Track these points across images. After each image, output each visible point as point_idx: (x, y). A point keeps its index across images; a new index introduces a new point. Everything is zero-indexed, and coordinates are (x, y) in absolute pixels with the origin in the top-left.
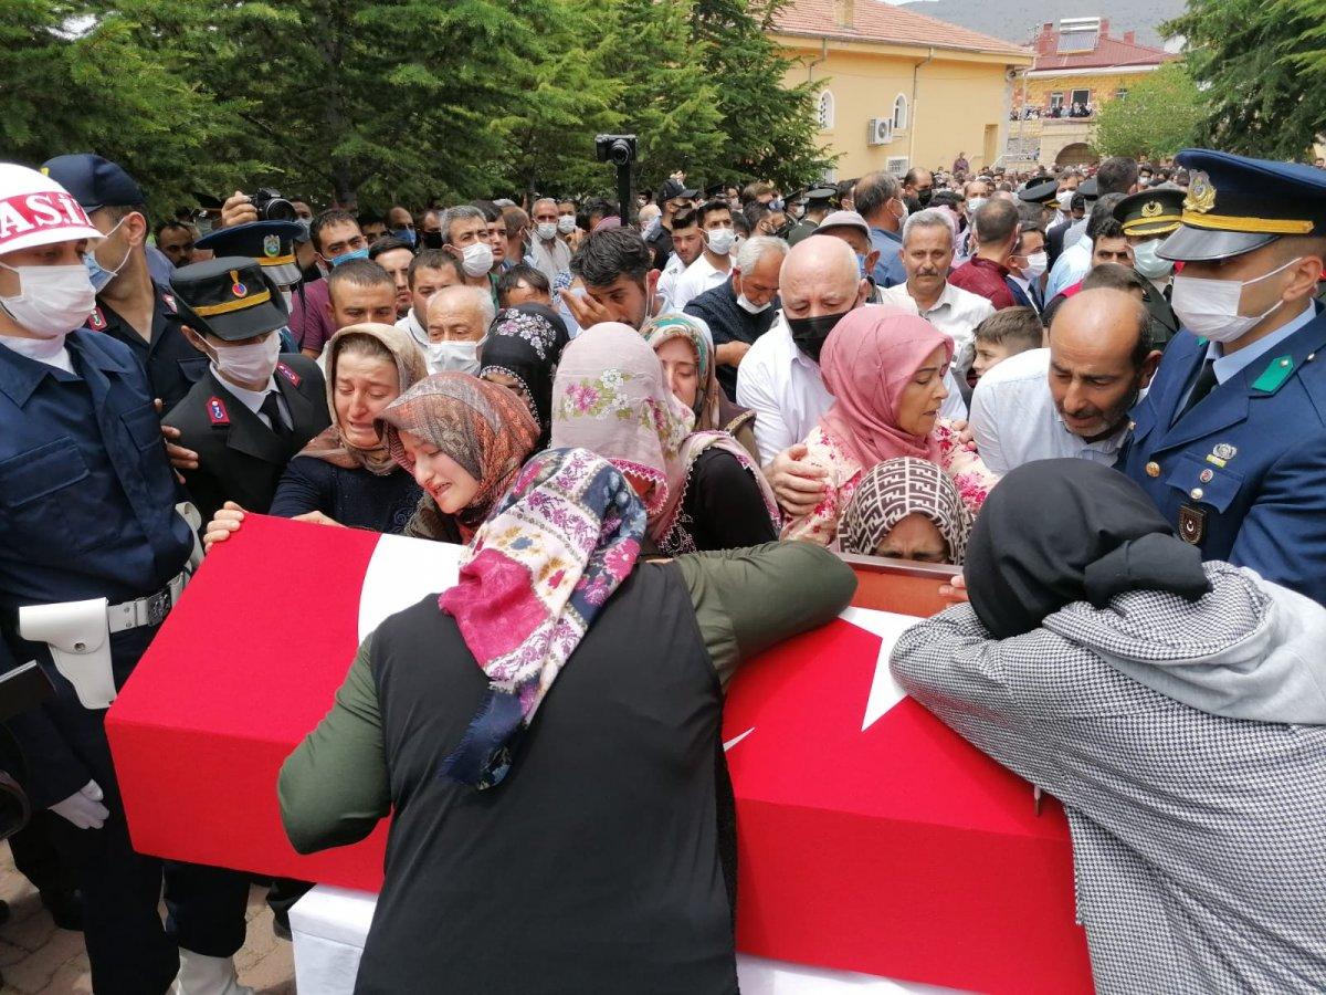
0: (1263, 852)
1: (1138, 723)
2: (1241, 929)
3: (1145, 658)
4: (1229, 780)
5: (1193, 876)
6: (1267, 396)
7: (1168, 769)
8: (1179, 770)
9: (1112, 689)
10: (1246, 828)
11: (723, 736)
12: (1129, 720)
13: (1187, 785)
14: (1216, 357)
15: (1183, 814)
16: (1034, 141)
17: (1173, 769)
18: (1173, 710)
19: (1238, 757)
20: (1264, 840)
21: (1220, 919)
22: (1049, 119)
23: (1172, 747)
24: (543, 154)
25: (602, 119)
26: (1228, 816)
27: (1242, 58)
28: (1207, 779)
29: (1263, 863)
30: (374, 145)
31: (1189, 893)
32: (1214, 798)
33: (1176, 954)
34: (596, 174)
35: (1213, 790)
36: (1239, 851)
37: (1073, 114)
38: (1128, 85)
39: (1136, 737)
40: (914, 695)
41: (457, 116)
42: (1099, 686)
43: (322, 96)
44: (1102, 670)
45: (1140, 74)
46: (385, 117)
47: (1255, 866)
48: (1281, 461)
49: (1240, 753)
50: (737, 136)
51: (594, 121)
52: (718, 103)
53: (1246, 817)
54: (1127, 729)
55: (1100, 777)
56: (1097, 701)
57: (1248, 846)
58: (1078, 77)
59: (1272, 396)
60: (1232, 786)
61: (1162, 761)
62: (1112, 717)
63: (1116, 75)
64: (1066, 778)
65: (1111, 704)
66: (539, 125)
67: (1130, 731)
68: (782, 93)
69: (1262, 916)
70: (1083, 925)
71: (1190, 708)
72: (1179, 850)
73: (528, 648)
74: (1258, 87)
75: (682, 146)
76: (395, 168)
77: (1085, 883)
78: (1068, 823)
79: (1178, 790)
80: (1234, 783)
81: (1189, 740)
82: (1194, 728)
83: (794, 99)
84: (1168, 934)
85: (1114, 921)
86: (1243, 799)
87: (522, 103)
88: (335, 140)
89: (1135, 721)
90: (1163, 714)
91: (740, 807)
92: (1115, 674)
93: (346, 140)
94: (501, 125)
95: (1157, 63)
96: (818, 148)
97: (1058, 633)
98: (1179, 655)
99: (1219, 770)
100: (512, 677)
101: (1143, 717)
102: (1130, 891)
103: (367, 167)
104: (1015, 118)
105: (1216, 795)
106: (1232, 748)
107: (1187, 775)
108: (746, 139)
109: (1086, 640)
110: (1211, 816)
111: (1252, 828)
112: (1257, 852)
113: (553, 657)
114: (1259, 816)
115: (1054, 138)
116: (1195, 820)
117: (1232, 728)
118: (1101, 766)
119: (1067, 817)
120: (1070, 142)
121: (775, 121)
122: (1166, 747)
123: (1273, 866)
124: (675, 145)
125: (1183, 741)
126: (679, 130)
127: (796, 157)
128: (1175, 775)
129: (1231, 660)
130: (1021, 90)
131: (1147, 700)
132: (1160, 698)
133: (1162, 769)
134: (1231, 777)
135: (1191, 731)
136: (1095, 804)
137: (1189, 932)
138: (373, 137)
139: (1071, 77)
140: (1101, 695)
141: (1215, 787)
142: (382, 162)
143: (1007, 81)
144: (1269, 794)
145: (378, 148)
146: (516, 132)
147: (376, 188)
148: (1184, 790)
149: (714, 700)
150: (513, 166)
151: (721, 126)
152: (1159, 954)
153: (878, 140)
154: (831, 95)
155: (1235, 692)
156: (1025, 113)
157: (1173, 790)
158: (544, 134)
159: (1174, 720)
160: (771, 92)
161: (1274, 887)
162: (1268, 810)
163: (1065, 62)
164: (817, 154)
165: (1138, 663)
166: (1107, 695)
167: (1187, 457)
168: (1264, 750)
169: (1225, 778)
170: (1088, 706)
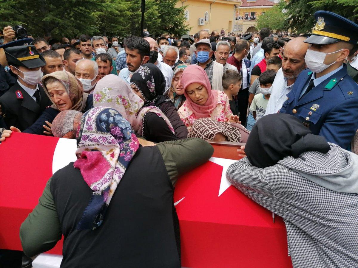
0: (351, 234)
1: (311, 194)
2: (344, 257)
3: (316, 174)
4: (340, 212)
5: (328, 241)
6: (329, 90)
7: (321, 209)
8: (325, 209)
9: (303, 184)
10: (346, 227)
11: (174, 201)
12: (309, 193)
13: (327, 214)
14: (314, 78)
15: (325, 223)
16: (241, 26)
17: (323, 209)
18: (322, 190)
19: (343, 204)
20: (351, 230)
21: (336, 254)
22: (245, 20)
23: (322, 202)
24: (108, 24)
25: (125, 13)
26: (340, 223)
27: (296, 3)
28: (333, 212)
29: (351, 237)
30: (56, 18)
31: (326, 246)
32: (335, 218)
33: (321, 265)
34: (123, 30)
35: (335, 215)
36: (343, 234)
37: (251, 19)
38: (265, 11)
39: (311, 199)
40: (234, 185)
41: (81, 10)
42: (299, 183)
43: (39, 3)
44: (300, 177)
45: (268, 8)
46: (59, 10)
47: (349, 238)
48: (333, 109)
49: (344, 203)
50: (164, 21)
51: (123, 14)
52: (158, 11)
53: (346, 223)
54: (308, 196)
55: (297, 211)
56: (298, 187)
57: (346, 232)
58: (252, 9)
59: (330, 90)
60: (341, 214)
61: (319, 206)
62: (303, 193)
63: (262, 8)
64: (285, 211)
65: (303, 188)
66: (106, 15)
67: (309, 197)
68: (176, 9)
69: (351, 253)
70: (290, 256)
71: (328, 189)
72: (323, 233)
73: (104, 178)
74: (300, 11)
75: (148, 22)
76: (63, 25)
77: (291, 243)
78: (285, 225)
79: (324, 215)
80: (342, 213)
81: (328, 199)
82: (329, 196)
83: (179, 11)
84: (318, 259)
85: (300, 255)
86: (344, 218)
87: (101, 7)
88: (44, 17)
89: (310, 193)
90: (320, 191)
91: (181, 223)
92: (304, 179)
93: (47, 16)
94: (95, 14)
95: (273, 5)
96: (185, 26)
97: (285, 166)
98: (327, 173)
99: (337, 209)
100: (99, 189)
101: (313, 192)
102: (305, 245)
103: (54, 25)
104: (237, 19)
105: (336, 217)
106: (341, 202)
107: (327, 210)
108: (166, 22)
109: (295, 168)
110: (334, 223)
111: (348, 227)
112: (349, 234)
113: (115, 181)
114: (350, 223)
115: (246, 25)
116: (329, 225)
117: (341, 195)
118: (298, 208)
119: (285, 223)
120: (250, 26)
121: (174, 17)
122: (321, 202)
123: (355, 238)
124: (147, 22)
125: (326, 200)
126: (148, 18)
127: (180, 28)
128: (323, 210)
129: (343, 174)
130: (238, 12)
131: (314, 187)
132: (318, 186)
133: (319, 209)
134: (341, 211)
135: (328, 197)
136: (294, 219)
137: (325, 258)
138: (56, 16)
139: (250, 9)
140: (300, 186)
141: (336, 214)
142: (58, 23)
143: (234, 9)
144: (352, 216)
145: (57, 19)
146: (100, 16)
147: (57, 32)
148: (326, 215)
149: (171, 189)
150: (99, 26)
151: (159, 17)
152: (315, 265)
153: (201, 24)
154: (188, 11)
155: (343, 184)
156: (238, 18)
157: (322, 215)
158: (108, 18)
159: (323, 193)
160: (173, 8)
161: (355, 245)
162: (352, 220)
163: (249, 4)
164: (185, 27)
165: (311, 175)
166: (302, 185)
167: (305, 108)
168: (351, 202)
169: (339, 211)
170: (295, 189)
